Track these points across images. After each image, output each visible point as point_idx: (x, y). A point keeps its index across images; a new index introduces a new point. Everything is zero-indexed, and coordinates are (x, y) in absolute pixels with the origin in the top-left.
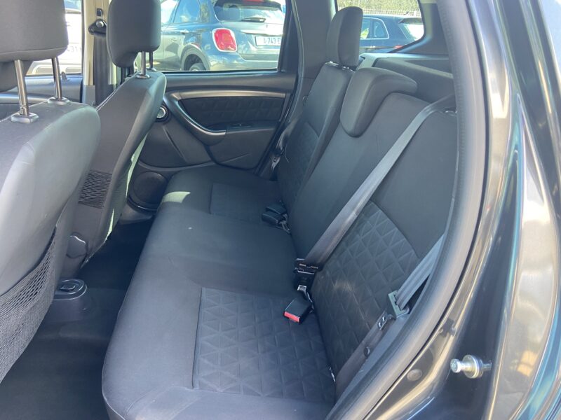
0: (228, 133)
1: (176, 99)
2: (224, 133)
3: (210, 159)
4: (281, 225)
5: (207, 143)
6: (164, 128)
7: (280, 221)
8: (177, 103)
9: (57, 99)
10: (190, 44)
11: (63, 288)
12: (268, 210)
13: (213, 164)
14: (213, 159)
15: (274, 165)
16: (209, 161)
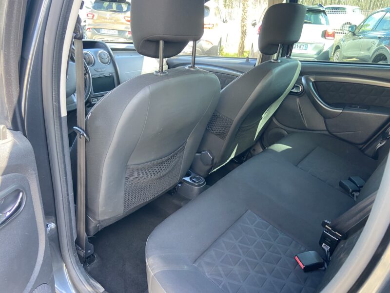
0: (343, 111)
1: (311, 81)
2: (341, 111)
3: (325, 129)
4: (353, 195)
5: (325, 116)
6: (298, 100)
7: (353, 191)
8: (311, 84)
9: (191, 67)
10: (383, 45)
11: (194, 179)
12: (350, 179)
13: (327, 133)
14: (327, 130)
15: (379, 145)
16: (325, 130)
